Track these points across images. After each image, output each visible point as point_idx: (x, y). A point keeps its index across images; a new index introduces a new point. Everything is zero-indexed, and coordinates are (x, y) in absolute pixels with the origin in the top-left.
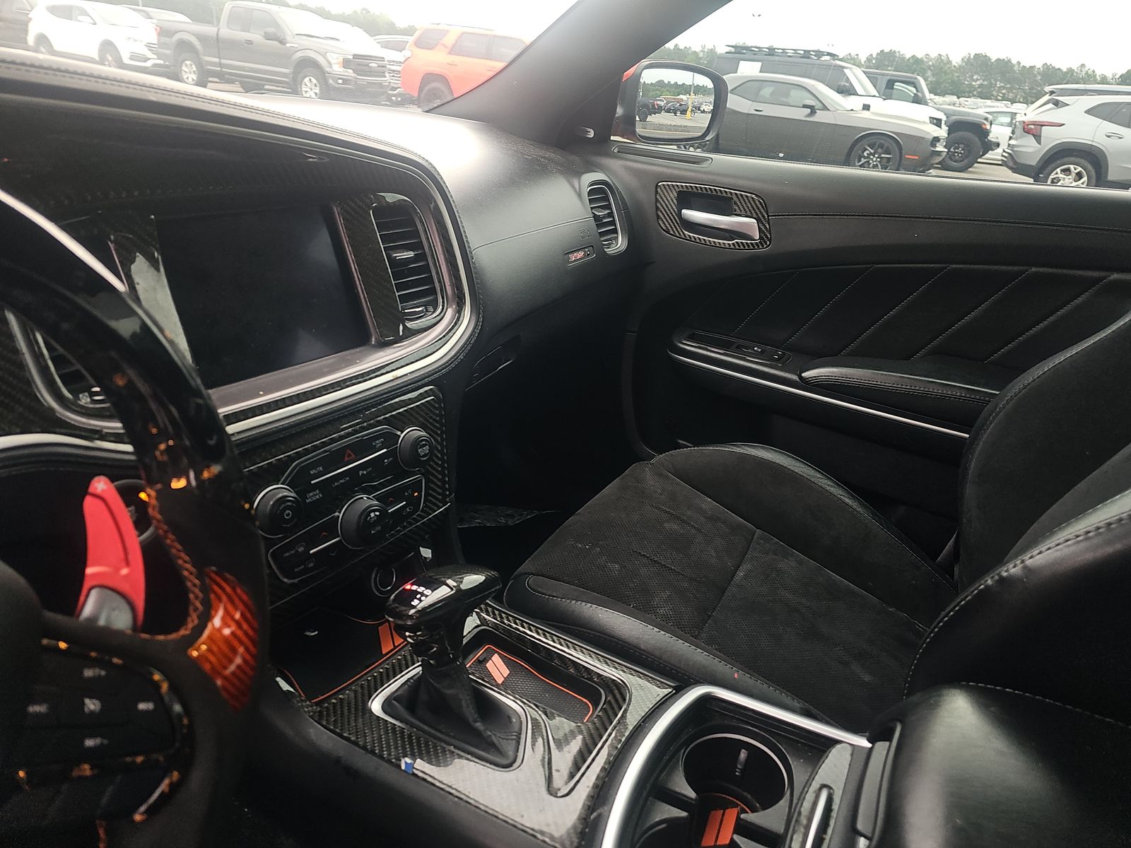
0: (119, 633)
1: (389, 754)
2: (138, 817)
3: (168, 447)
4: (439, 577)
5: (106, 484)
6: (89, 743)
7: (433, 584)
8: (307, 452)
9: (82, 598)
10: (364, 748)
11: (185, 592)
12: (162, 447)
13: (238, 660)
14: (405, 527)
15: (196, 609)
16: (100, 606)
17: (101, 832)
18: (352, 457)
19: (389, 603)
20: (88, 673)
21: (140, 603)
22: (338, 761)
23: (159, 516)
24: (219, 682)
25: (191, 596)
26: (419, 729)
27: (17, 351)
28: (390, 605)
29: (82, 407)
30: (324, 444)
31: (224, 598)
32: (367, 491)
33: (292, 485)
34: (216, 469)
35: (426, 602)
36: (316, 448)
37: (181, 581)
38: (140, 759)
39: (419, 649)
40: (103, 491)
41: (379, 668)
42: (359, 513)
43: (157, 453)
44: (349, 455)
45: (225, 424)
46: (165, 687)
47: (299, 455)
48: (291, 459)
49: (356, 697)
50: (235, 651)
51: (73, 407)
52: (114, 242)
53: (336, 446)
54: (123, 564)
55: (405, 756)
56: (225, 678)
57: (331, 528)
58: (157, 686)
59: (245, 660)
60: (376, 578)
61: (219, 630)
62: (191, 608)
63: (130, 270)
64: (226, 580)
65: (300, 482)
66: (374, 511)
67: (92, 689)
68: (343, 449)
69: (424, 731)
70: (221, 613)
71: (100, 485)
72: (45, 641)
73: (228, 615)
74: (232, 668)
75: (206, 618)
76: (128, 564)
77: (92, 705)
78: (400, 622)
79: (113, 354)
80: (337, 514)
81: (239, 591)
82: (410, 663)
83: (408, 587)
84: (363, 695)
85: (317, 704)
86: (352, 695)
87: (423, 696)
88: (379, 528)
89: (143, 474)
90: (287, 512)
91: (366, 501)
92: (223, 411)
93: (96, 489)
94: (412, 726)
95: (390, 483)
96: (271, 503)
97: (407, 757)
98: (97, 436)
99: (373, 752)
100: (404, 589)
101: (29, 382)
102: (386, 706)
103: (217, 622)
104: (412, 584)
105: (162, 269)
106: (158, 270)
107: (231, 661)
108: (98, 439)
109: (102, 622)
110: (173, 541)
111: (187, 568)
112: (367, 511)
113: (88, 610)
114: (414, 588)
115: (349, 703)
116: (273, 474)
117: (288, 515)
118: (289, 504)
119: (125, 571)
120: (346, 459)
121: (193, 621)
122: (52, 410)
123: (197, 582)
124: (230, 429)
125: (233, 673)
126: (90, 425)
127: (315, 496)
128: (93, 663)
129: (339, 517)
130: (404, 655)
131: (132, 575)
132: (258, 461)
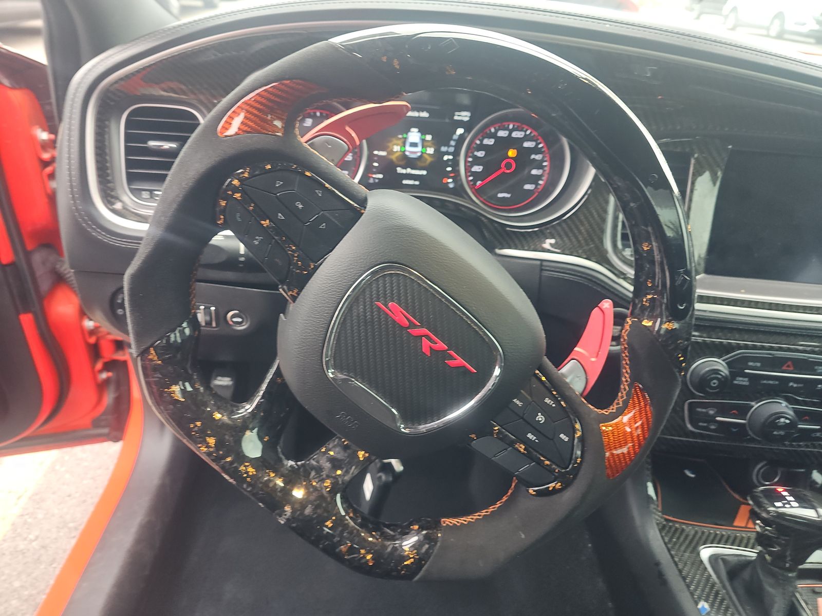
0: (573, 391)
1: (696, 590)
2: (531, 491)
3: (653, 298)
4: (812, 500)
5: (610, 305)
6: (530, 436)
7: (803, 502)
8: (754, 348)
9: (566, 362)
10: (680, 571)
11: (618, 390)
12: (649, 297)
13: (625, 450)
14: (807, 446)
15: (618, 404)
16: (571, 371)
17: (513, 484)
18: (789, 369)
19: (755, 490)
20: (547, 401)
21: (592, 382)
22: (658, 564)
23: (626, 338)
24: (607, 454)
25: (620, 394)
26: (728, 593)
27: (606, 212)
28: (757, 492)
29: (623, 256)
30: (771, 348)
31: (637, 408)
32: (789, 400)
33: (730, 364)
34: (675, 325)
35: (788, 510)
36: (763, 348)
37: (619, 382)
38: (547, 462)
39: (761, 539)
40: (606, 308)
41: (723, 530)
42: (771, 413)
43: (645, 300)
44: (788, 366)
45: (696, 301)
46: (579, 434)
47: (746, 347)
48: (739, 347)
49: (694, 536)
50: (626, 443)
51: (619, 255)
52: (697, 159)
53: (781, 354)
54: (595, 355)
55: (706, 601)
56: (612, 455)
57: (742, 411)
58: (574, 430)
59: (629, 453)
60: (760, 469)
61: (624, 425)
62: (616, 401)
63: (696, 180)
64: (644, 397)
65: (737, 367)
66: (787, 418)
67: (545, 410)
68: (787, 359)
69: (730, 598)
70: (631, 415)
71: (607, 304)
72: (537, 372)
73: (634, 419)
74: (619, 451)
75: (620, 412)
76: (597, 357)
77: (540, 418)
78: (757, 509)
79: (650, 229)
80: (753, 403)
81: (648, 408)
82: (750, 545)
83: (780, 489)
84: (700, 538)
85: (666, 520)
86: (693, 532)
87: (746, 574)
88: (782, 433)
89: (631, 308)
90: (715, 381)
91: (782, 407)
92: (699, 291)
93: (603, 305)
94: (724, 587)
95: (814, 405)
96: (707, 369)
97: (707, 602)
98: (622, 277)
99: (684, 579)
100: (775, 489)
101: (603, 231)
102: (714, 559)
103: (625, 419)
104: (785, 490)
105: (718, 184)
106: (714, 184)
107: (621, 447)
108: (622, 278)
109: (568, 380)
110: (626, 356)
111: (626, 377)
112: (780, 415)
113: (564, 370)
114: (785, 493)
115: (687, 536)
116: (719, 351)
117: (714, 384)
118: (720, 376)
119: (593, 359)
120: (784, 368)
121: (613, 409)
122: (606, 252)
123: (627, 388)
124: (698, 306)
125: (618, 455)
126: (623, 269)
127: (742, 381)
128: (553, 398)
129: (753, 407)
130: (749, 536)
131: (597, 364)
132: (714, 336)
